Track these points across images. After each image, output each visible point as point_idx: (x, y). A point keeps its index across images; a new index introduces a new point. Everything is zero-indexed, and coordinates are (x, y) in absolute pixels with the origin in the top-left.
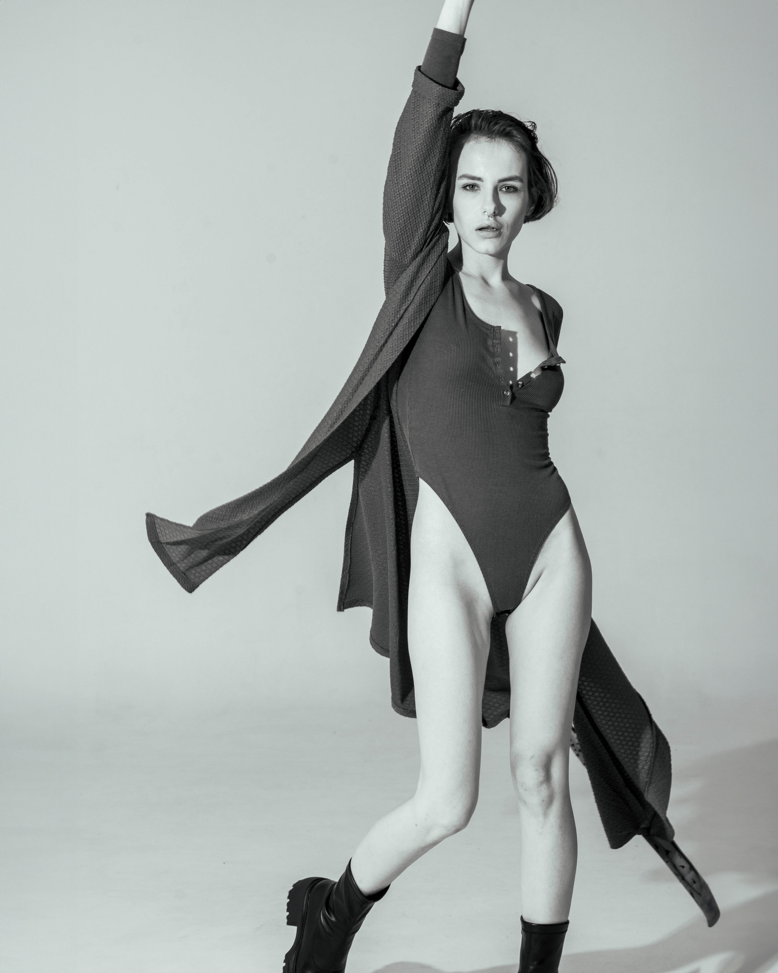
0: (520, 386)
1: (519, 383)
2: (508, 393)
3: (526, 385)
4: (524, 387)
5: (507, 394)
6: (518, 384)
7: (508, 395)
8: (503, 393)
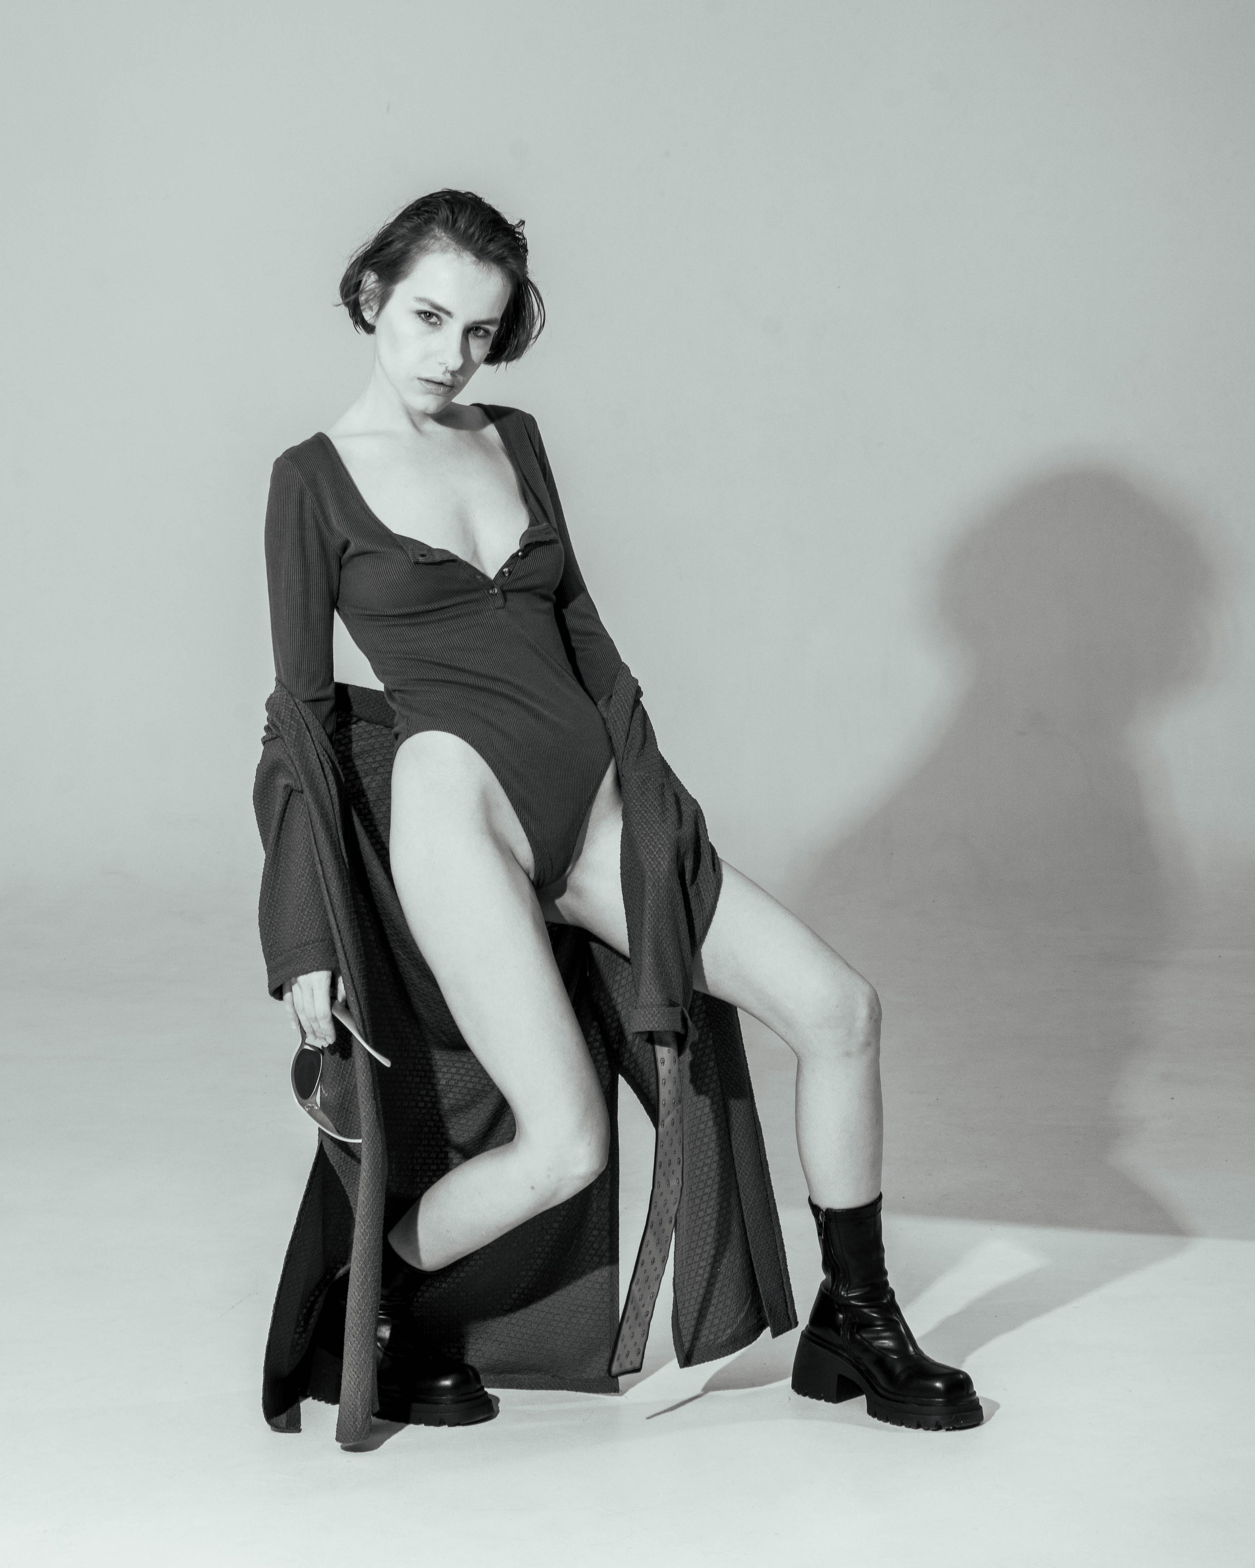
0: (507, 575)
1: (504, 570)
2: (495, 590)
3: (513, 570)
4: (511, 575)
5: (494, 592)
6: (504, 573)
7: (496, 592)
8: (488, 592)
